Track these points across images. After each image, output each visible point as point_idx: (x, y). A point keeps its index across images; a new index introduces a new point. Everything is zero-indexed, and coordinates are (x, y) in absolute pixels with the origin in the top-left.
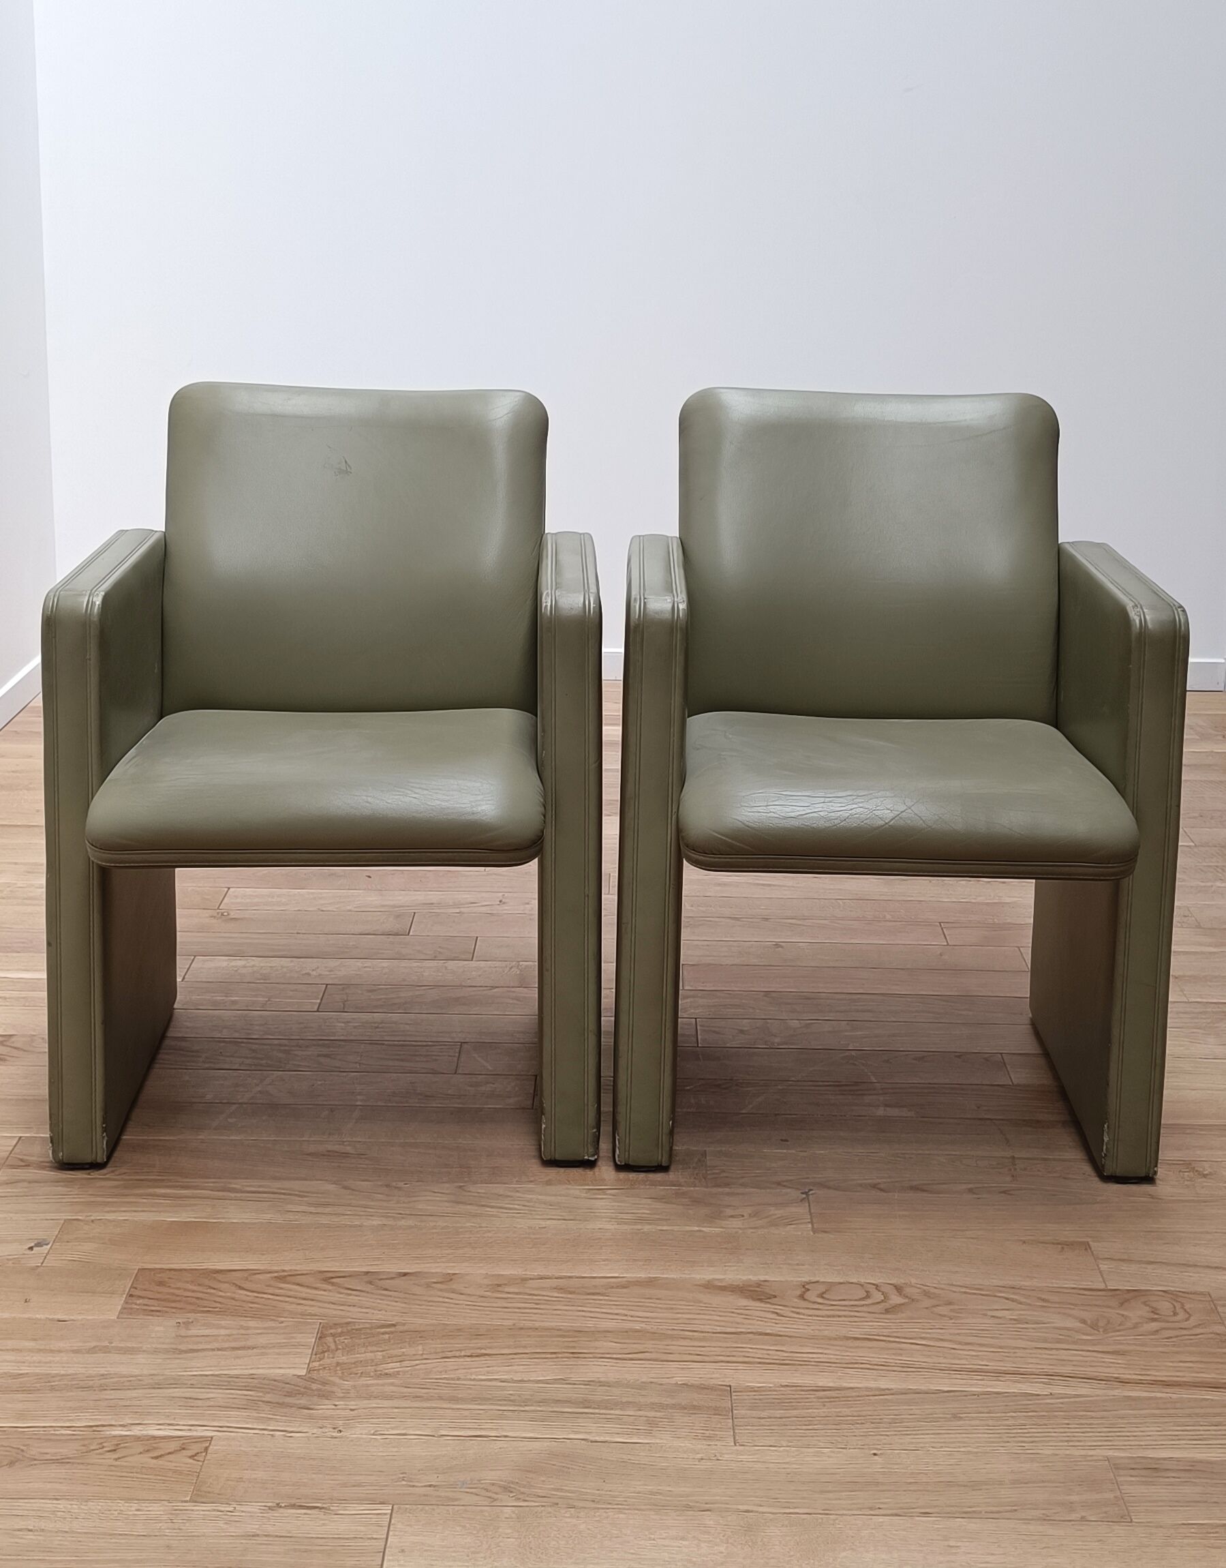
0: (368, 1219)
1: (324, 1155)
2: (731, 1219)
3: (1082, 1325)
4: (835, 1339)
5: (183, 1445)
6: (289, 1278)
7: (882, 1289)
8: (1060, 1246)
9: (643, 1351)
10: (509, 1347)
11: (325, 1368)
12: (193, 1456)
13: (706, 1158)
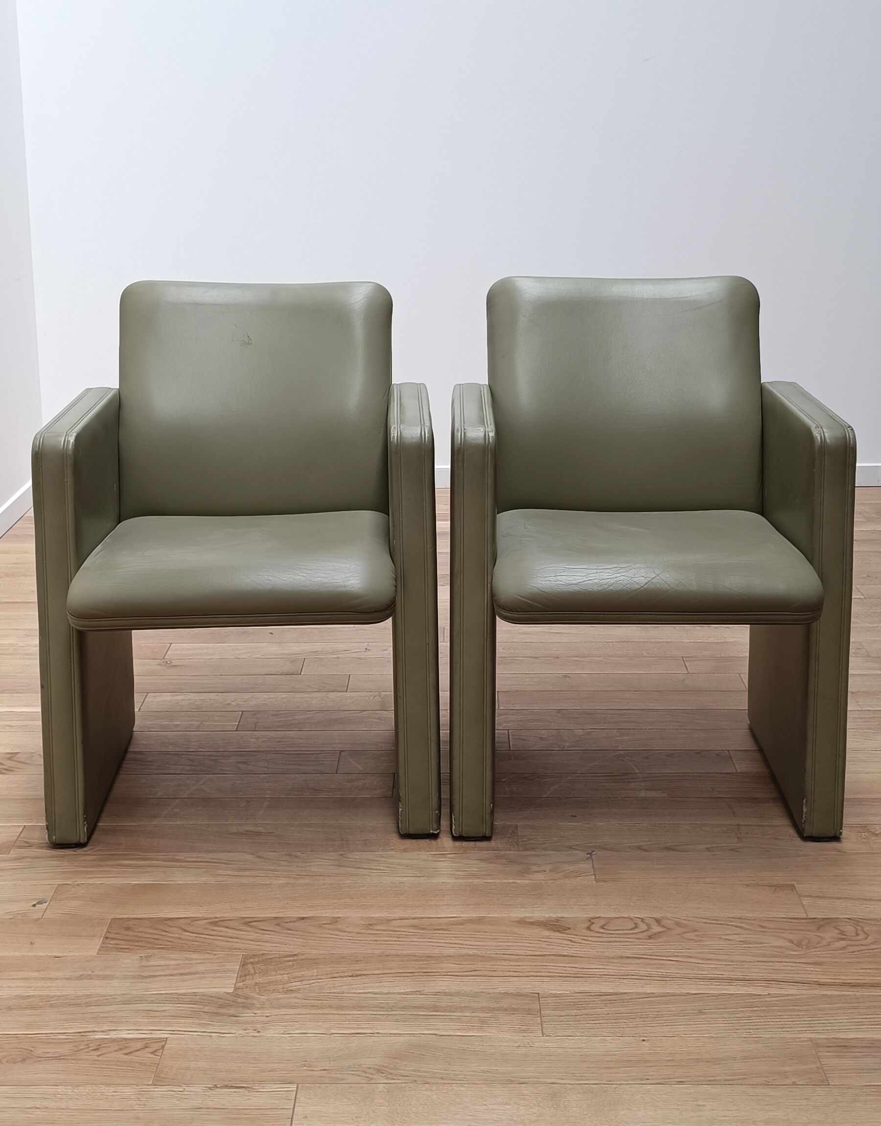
0: (277, 879)
1: (243, 834)
2: (536, 874)
3: (791, 944)
4: (613, 958)
5: (146, 1044)
6: (221, 923)
7: (646, 921)
8: (774, 888)
9: (475, 969)
10: (379, 969)
11: (247, 987)
12: (154, 1052)
13: (517, 830)
